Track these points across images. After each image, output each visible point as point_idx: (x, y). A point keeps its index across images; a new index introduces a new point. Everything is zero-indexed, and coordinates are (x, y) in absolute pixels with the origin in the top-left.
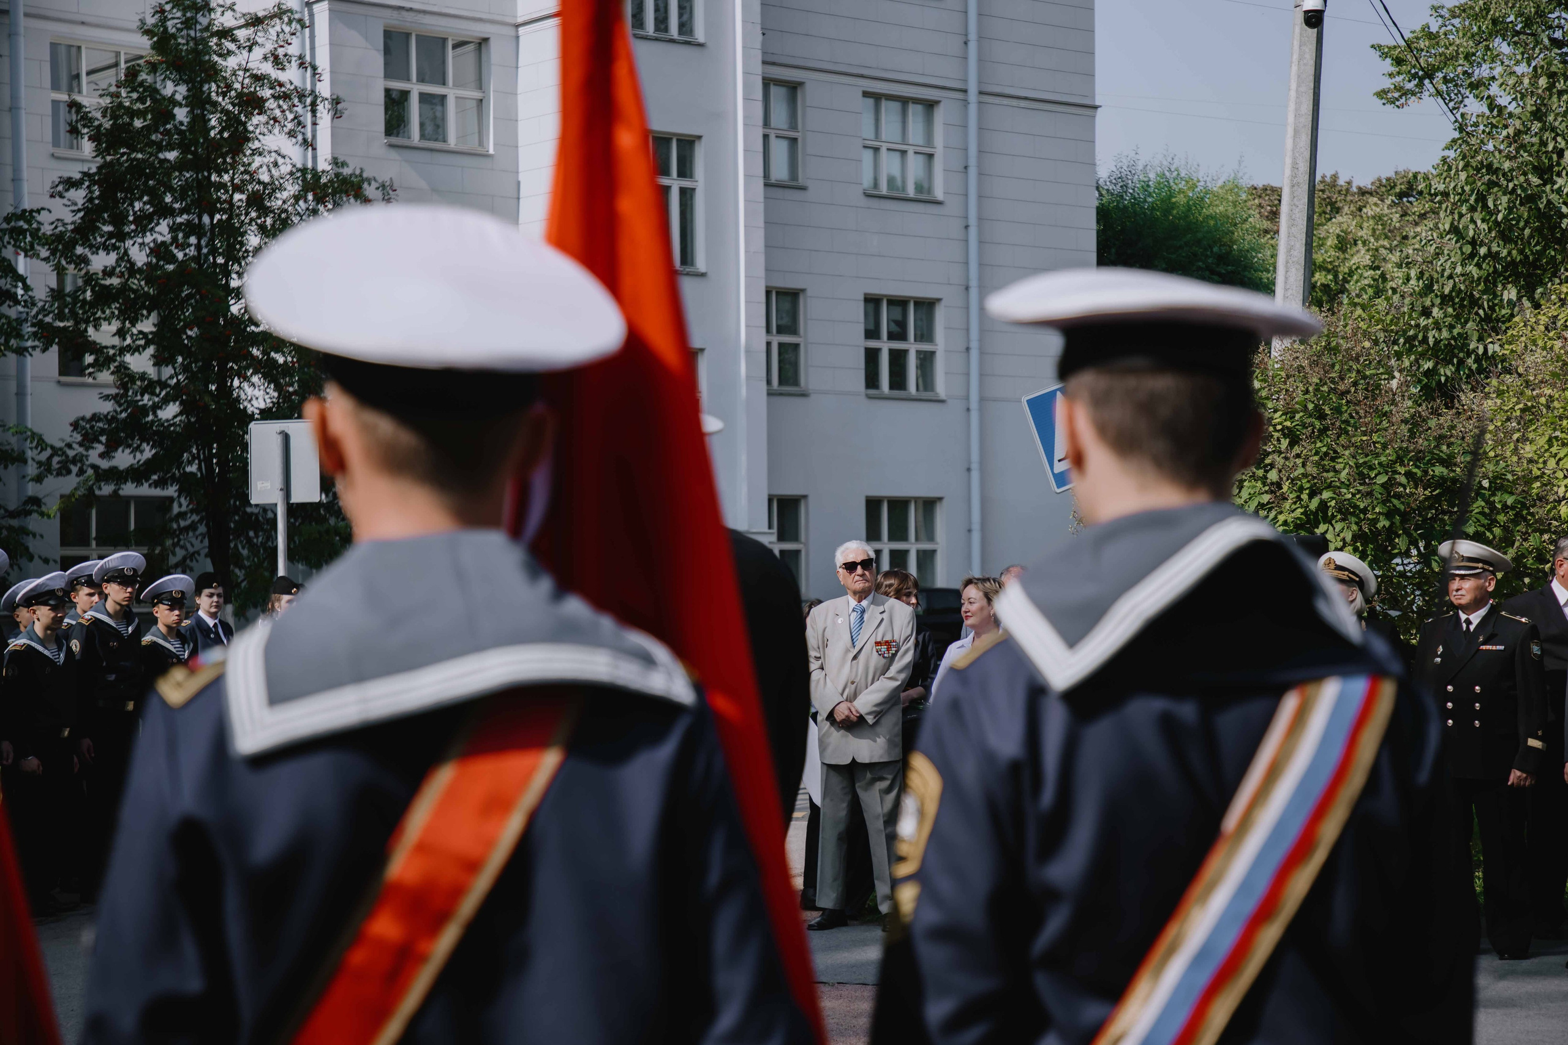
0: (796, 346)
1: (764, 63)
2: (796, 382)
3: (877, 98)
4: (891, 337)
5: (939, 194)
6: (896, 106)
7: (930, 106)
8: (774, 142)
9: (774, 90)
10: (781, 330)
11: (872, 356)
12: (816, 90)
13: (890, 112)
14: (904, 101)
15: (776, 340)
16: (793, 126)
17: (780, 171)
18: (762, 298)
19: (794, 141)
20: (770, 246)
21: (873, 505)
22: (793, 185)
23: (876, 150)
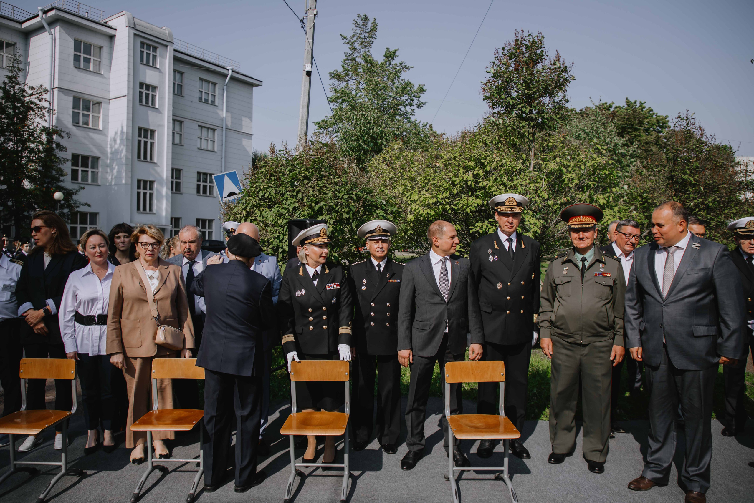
0: (180, 182)
1: (173, 115)
2: (179, 191)
3: (201, 127)
4: (203, 182)
5: (216, 150)
6: (206, 129)
7: (214, 130)
8: (176, 134)
9: (176, 122)
10: (176, 178)
11: (198, 186)
12: (186, 123)
13: (204, 131)
14: (208, 128)
15: (175, 181)
16: (181, 131)
17: (177, 141)
18: (171, 170)
19: (181, 135)
20: (173, 158)
21: (198, 220)
22: (180, 145)
23: (201, 139)
